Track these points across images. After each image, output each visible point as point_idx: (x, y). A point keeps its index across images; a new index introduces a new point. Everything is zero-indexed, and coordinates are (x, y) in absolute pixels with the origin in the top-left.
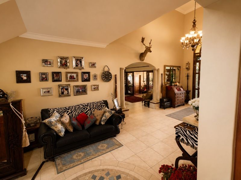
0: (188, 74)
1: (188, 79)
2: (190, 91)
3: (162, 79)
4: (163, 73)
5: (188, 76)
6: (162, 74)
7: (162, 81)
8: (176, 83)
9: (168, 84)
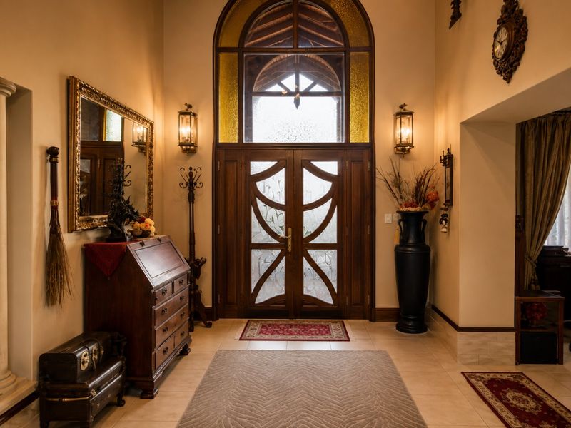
0: (191, 174)
1: (191, 198)
2: (203, 262)
3: (54, 195)
4: (56, 139)
5: (191, 185)
6: (52, 152)
7: (54, 209)
8: (142, 221)
9: (94, 228)
